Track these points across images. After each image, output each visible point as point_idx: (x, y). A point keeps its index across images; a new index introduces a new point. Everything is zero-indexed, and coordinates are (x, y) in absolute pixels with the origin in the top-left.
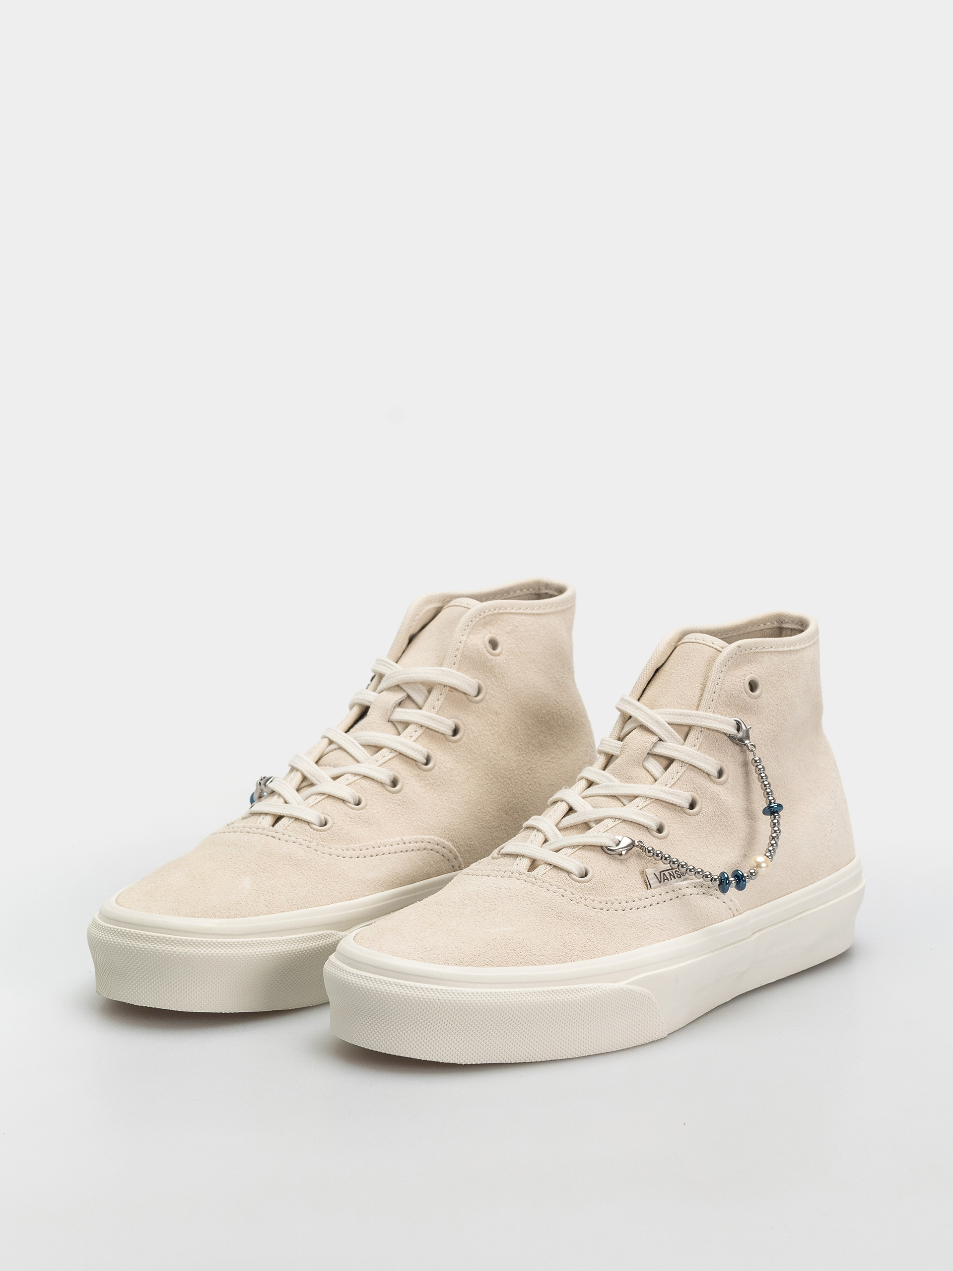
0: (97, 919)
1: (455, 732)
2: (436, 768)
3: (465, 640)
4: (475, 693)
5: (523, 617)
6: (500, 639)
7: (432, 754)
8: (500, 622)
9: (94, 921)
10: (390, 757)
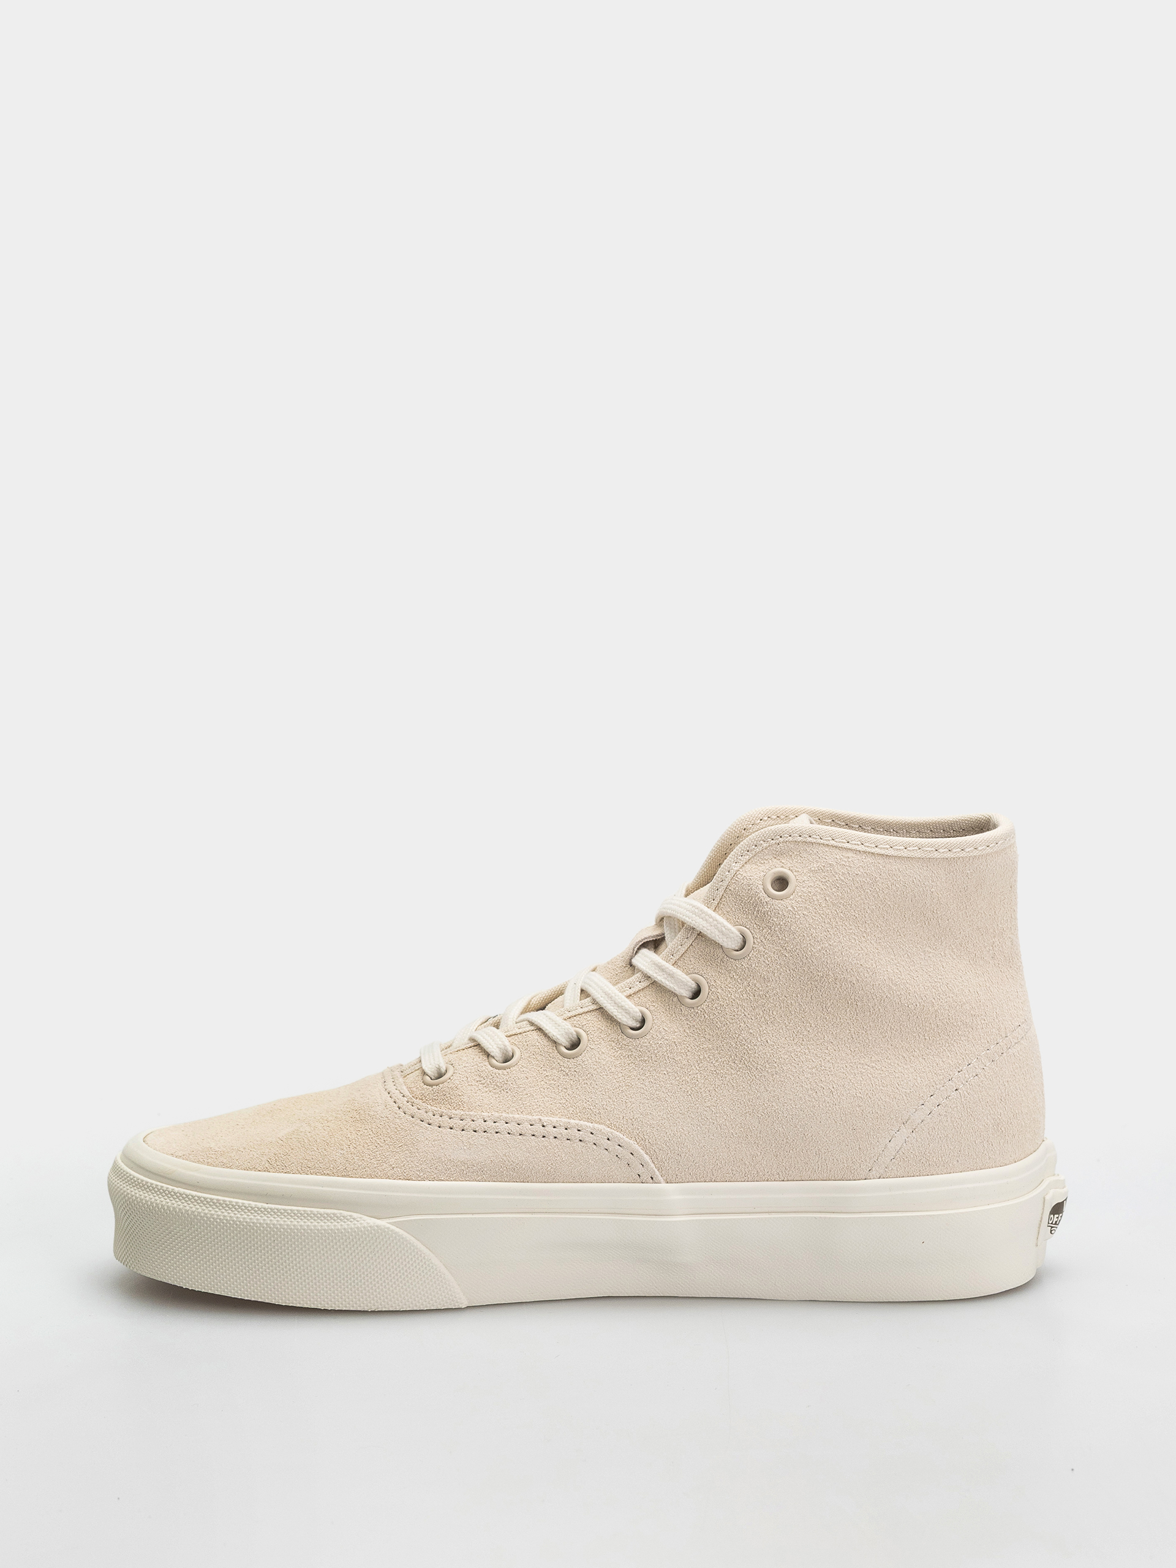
0: (120, 1161)
1: (696, 994)
2: (648, 1037)
3: (736, 869)
4: (737, 946)
5: (850, 854)
6: (792, 877)
7: (649, 1017)
8: (805, 855)
9: (115, 1164)
10: (591, 1009)
